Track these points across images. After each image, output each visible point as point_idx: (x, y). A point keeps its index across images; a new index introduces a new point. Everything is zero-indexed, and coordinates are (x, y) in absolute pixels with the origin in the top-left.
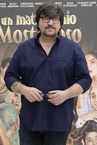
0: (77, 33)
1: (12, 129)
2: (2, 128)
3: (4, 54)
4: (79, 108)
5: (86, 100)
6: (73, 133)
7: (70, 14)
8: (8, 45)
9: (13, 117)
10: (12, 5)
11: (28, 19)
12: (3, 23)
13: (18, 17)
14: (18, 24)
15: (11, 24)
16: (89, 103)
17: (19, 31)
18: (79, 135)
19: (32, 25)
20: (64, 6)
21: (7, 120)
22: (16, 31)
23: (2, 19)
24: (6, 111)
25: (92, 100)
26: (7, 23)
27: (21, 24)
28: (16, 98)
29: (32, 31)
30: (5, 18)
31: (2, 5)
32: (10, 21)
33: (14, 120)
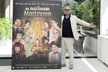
0: (49, 13)
1: (28, 44)
3: (26, 19)
4: (50, 37)
5: (52, 35)
6: (48, 45)
7: (48, 7)
8: (27, 17)
10: (29, 4)
11: (34, 8)
13: (31, 8)
14: (31, 10)
16: (53, 35)
17: (31, 12)
18: (49, 46)
19: (35, 10)
20: (46, 5)
22: (30, 12)
24: (26, 38)
25: (54, 35)
28: (29, 34)
29: (35, 12)
30: (27, 8)
31: (26, 4)
32: (28, 9)
33: (29, 41)
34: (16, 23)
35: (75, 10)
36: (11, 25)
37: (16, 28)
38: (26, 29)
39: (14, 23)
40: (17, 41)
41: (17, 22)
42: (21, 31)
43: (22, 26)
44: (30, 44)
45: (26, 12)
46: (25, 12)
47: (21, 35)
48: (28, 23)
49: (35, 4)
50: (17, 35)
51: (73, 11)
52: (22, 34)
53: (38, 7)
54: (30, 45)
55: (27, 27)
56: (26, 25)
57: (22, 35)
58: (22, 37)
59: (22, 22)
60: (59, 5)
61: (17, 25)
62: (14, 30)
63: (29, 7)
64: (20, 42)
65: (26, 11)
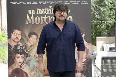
0: (70, 18)
1: (34, 71)
2: (29, 70)
3: (30, 30)
8: (32, 25)
9: (35, 64)
10: (34, 3)
11: (43, 11)
12: (29, 13)
13: (38, 9)
14: (37, 13)
15: (34, 13)
17: (38, 17)
19: (45, 14)
21: (32, 66)
23: (29, 10)
24: (31, 61)
26: (32, 13)
27: (39, 13)
28: (36, 54)
29: (45, 17)
30: (31, 10)
31: (29, 3)
32: (33, 12)
33: (36, 66)
34: (13, 36)
35: (114, 11)
36: (5, 40)
37: (13, 44)
38: (31, 46)
39: (9, 37)
40: (16, 66)
41: (15, 35)
42: (22, 49)
43: (24, 42)
44: (38, 72)
45: (30, 18)
46: (28, 17)
47: (22, 57)
48: (34, 36)
49: (45, 3)
50: (16, 58)
51: (111, 12)
52: (25, 54)
53: (50, 7)
54: (38, 74)
55: (32, 44)
56: (31, 39)
57: (24, 56)
58: (25, 60)
59: (23, 34)
60: (86, 3)
61: (16, 41)
62: (11, 49)
63: (34, 7)
64: (22, 69)
65: (29, 15)
